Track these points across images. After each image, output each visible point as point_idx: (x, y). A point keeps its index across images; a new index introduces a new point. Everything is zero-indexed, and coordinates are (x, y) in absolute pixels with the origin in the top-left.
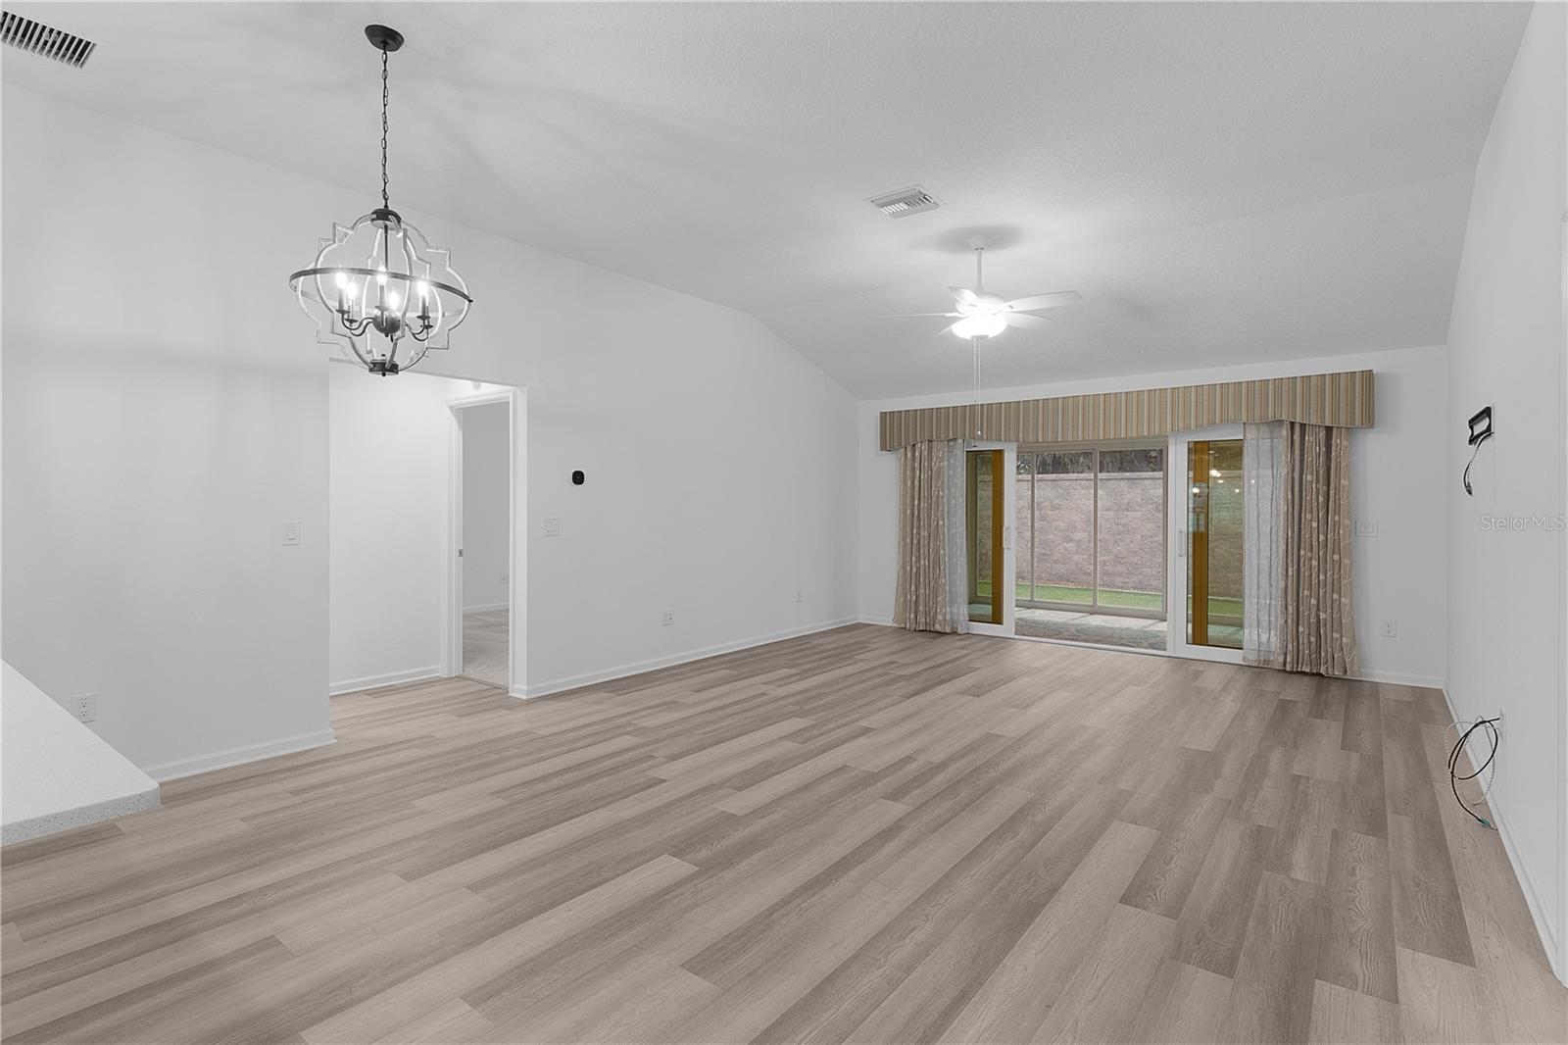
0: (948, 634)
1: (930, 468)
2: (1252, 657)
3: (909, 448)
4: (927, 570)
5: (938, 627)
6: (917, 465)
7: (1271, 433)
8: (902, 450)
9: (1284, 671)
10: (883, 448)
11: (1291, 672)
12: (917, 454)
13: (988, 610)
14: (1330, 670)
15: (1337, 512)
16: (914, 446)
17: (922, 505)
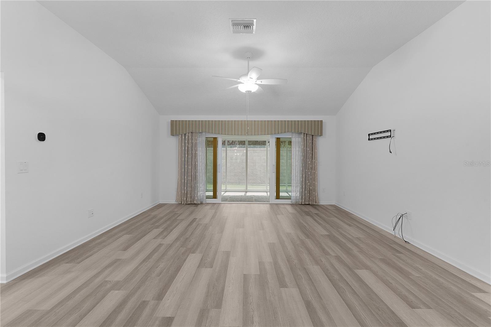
0: (199, 204)
1: (192, 143)
2: (294, 202)
3: (183, 136)
4: (191, 181)
5: (195, 202)
6: (186, 141)
7: (298, 136)
8: (180, 136)
9: (302, 204)
10: (172, 134)
11: (304, 204)
12: (187, 137)
13: (211, 194)
14: (312, 202)
15: (314, 159)
16: (185, 134)
17: (189, 157)
